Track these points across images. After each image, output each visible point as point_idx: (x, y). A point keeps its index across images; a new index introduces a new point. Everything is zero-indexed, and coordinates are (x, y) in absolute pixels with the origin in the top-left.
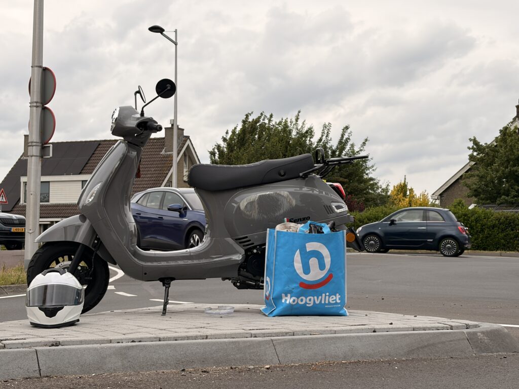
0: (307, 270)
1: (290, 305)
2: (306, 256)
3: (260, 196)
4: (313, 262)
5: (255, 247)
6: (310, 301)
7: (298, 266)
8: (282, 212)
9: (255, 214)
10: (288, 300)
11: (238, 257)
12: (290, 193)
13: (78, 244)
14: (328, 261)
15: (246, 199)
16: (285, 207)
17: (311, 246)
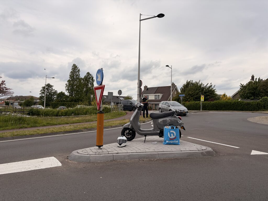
0: (171, 136)
1: (168, 143)
2: (170, 133)
3: (163, 120)
4: (172, 134)
5: (162, 130)
6: (172, 142)
7: (169, 135)
8: (167, 123)
9: (162, 123)
10: (167, 142)
11: (159, 132)
12: (169, 119)
13: (129, 128)
14: (175, 134)
15: (160, 120)
16: (168, 122)
17: (171, 131)
